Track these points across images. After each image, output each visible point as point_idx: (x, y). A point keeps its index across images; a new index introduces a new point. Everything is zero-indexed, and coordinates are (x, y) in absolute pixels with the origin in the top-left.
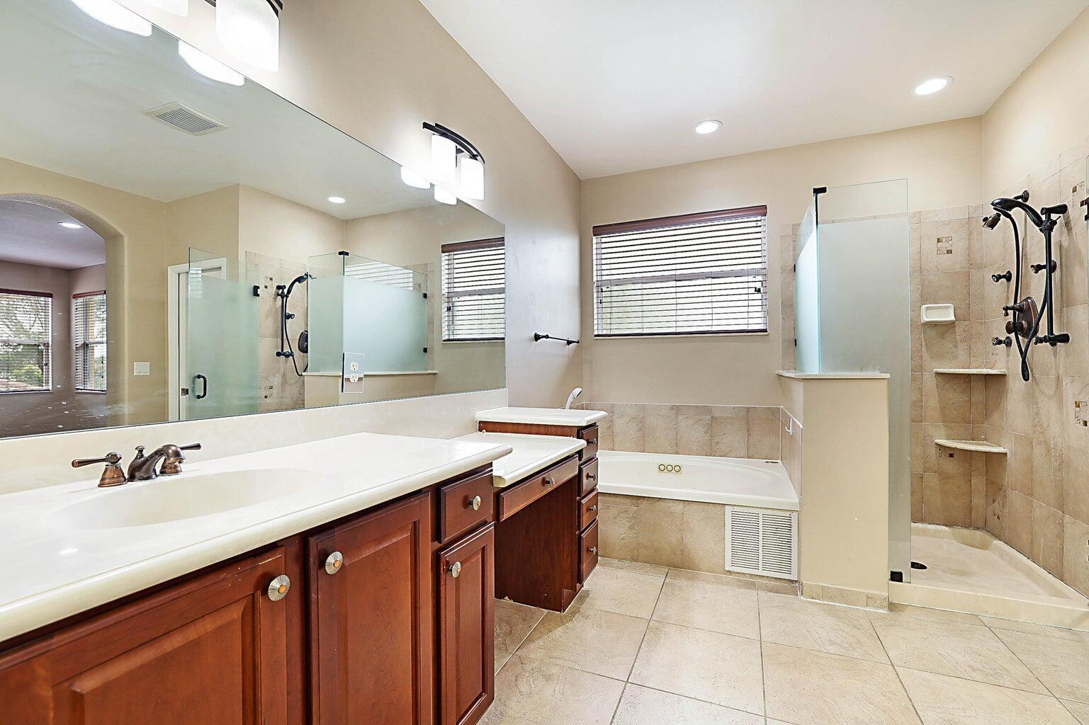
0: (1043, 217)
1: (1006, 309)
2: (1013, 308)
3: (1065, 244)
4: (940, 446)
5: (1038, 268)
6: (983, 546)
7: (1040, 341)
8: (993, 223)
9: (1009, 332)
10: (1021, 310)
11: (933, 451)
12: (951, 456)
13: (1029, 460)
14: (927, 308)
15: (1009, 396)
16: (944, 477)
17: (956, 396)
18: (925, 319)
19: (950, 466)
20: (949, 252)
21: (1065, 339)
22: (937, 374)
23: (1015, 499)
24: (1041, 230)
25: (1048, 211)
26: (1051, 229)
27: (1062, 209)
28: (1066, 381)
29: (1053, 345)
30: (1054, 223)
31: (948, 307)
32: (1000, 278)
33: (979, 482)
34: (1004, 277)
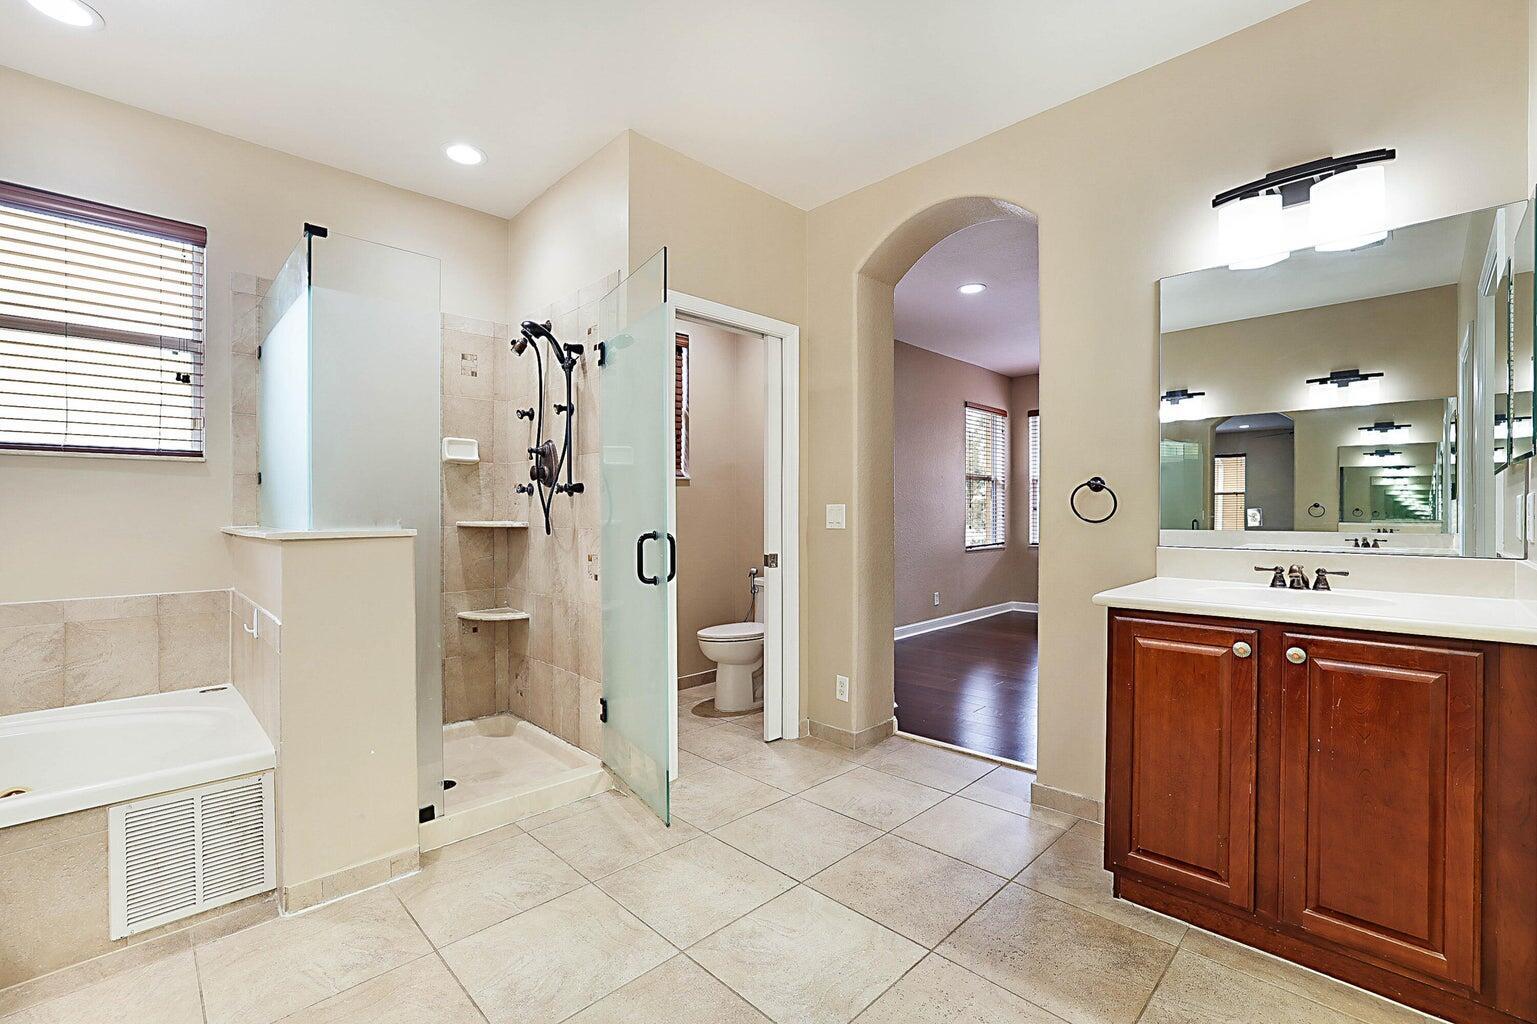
0: (565, 354)
1: (531, 451)
2: (537, 452)
3: (581, 388)
4: (463, 620)
5: (560, 409)
6: (508, 732)
7: (560, 489)
8: (521, 350)
9: (533, 479)
10: (543, 454)
11: (455, 627)
12: (475, 630)
13: (549, 623)
14: (450, 442)
15: (530, 551)
16: (468, 659)
17: (479, 554)
18: (448, 456)
19: (474, 643)
20: (474, 374)
21: (579, 488)
22: (460, 527)
23: (537, 667)
24: (563, 367)
25: (570, 348)
26: (570, 368)
27: (579, 349)
28: (581, 534)
29: (571, 494)
30: (574, 362)
31: (471, 444)
32: (523, 414)
33: (502, 657)
34: (527, 414)
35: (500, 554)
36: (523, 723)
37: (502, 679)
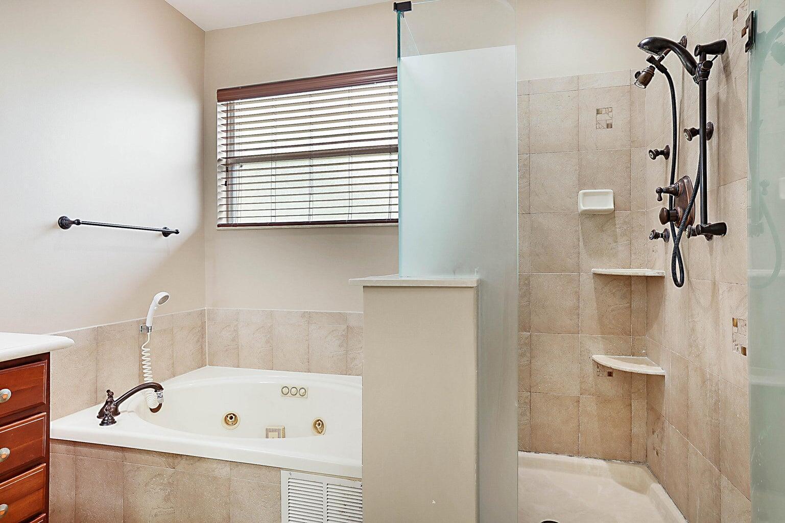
0: (697, 59)
1: (660, 191)
2: (667, 191)
3: (723, 97)
5: (693, 132)
6: (641, 489)
7: (693, 233)
8: (646, 79)
9: (664, 222)
10: (674, 193)
11: (590, 369)
12: (610, 374)
13: (684, 390)
14: (585, 194)
15: (667, 304)
16: (603, 400)
17: (614, 301)
18: (582, 207)
19: (608, 387)
20: (609, 126)
21: (721, 229)
22: (595, 274)
24: (695, 79)
25: (703, 50)
26: (706, 74)
27: (719, 48)
28: (723, 288)
29: (709, 238)
30: (710, 64)
31: (607, 193)
32: (656, 154)
33: (638, 406)
34: (662, 153)
35: (638, 302)
36: (657, 487)
37: (638, 428)
